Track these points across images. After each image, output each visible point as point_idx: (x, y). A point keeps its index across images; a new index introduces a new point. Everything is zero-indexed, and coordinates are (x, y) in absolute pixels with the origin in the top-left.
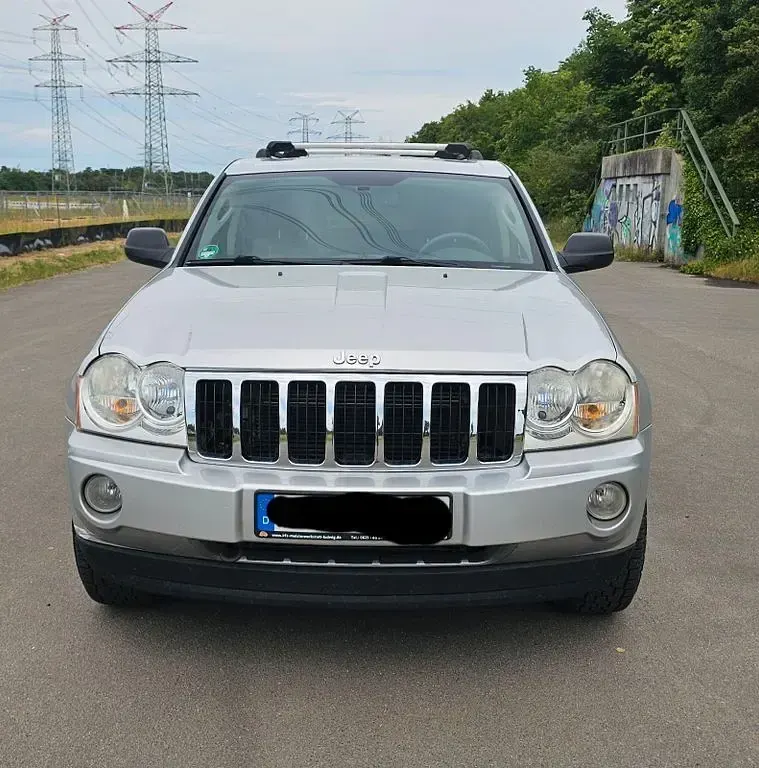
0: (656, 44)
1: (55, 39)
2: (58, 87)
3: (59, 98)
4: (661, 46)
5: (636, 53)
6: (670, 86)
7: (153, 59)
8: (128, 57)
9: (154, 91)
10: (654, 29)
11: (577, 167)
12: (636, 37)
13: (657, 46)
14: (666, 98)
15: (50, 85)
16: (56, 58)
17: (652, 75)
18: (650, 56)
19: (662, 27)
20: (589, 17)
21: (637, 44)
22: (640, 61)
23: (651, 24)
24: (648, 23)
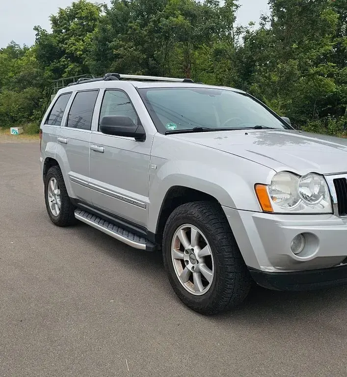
0: (69, 45)
4: (71, 47)
5: (60, 48)
6: (77, 64)
10: (67, 39)
11: (29, 99)
12: (60, 42)
13: (70, 47)
14: (77, 69)
17: (69, 59)
18: (67, 51)
19: (71, 38)
20: (36, 29)
21: (60, 45)
22: (63, 52)
23: (65, 37)
24: (64, 36)
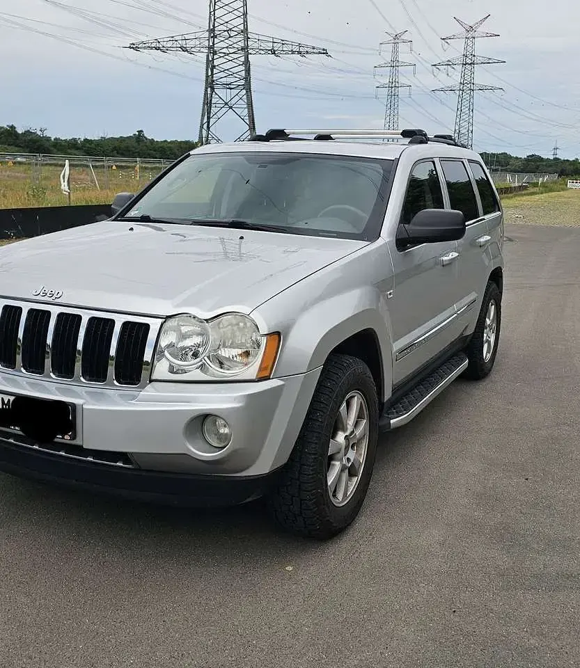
1: (395, 51)
2: (393, 86)
3: (393, 96)
7: (469, 62)
8: (449, 61)
9: (467, 88)
15: (387, 86)
16: (394, 64)
